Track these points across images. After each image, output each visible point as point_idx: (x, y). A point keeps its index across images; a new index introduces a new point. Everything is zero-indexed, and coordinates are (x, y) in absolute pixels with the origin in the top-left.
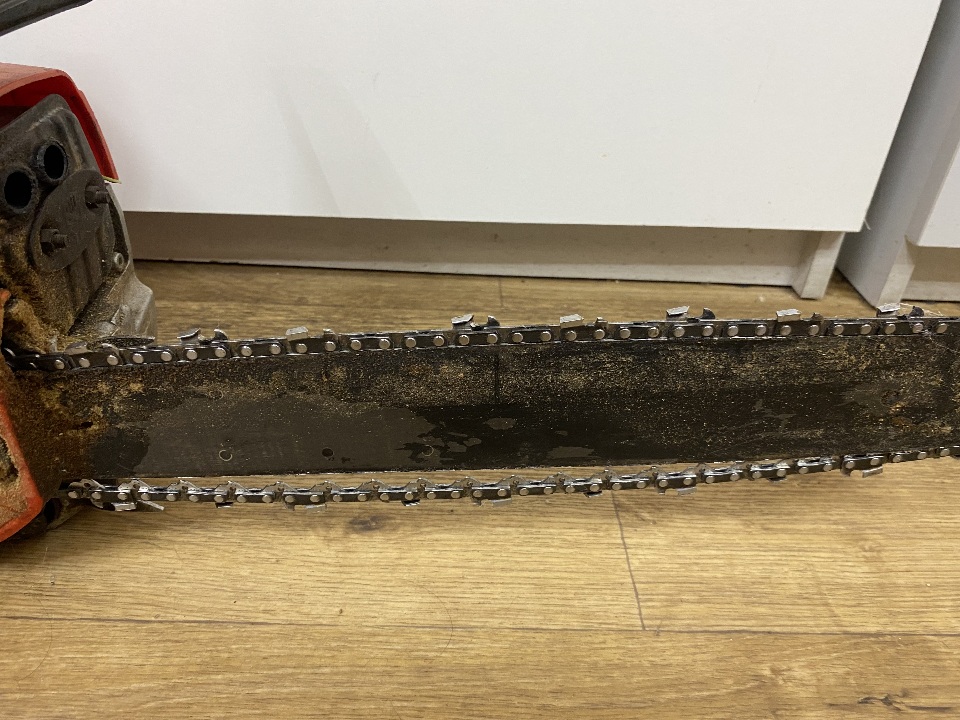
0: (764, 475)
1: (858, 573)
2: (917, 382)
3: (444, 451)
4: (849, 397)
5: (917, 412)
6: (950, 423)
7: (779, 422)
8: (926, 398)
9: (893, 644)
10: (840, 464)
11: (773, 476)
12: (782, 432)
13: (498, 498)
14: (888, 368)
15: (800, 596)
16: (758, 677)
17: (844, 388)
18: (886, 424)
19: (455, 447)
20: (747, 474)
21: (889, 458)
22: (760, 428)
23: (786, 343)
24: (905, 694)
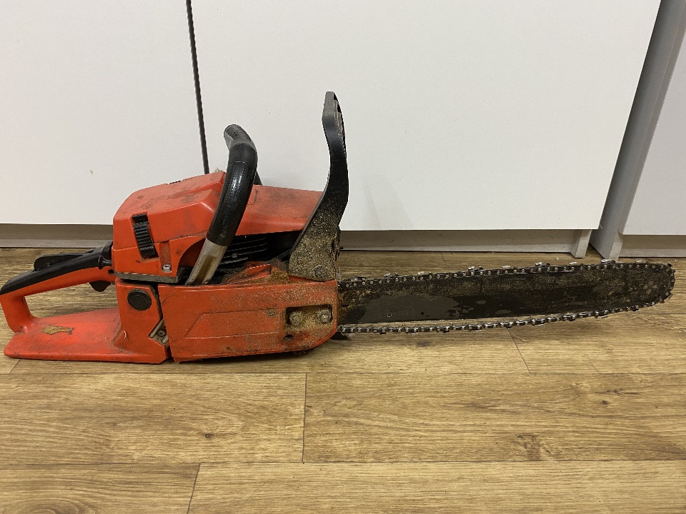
0: (568, 318)
1: (604, 356)
2: (617, 284)
3: (461, 312)
4: (595, 290)
5: (617, 294)
6: (629, 298)
7: (572, 300)
8: (620, 290)
9: (617, 376)
10: (594, 314)
11: (571, 319)
12: (573, 303)
13: (477, 330)
14: (607, 280)
15: (583, 364)
16: (572, 386)
17: (593, 287)
18: (608, 299)
19: (464, 311)
20: (562, 319)
21: (610, 312)
22: (566, 302)
23: (573, 272)
24: (621, 390)
